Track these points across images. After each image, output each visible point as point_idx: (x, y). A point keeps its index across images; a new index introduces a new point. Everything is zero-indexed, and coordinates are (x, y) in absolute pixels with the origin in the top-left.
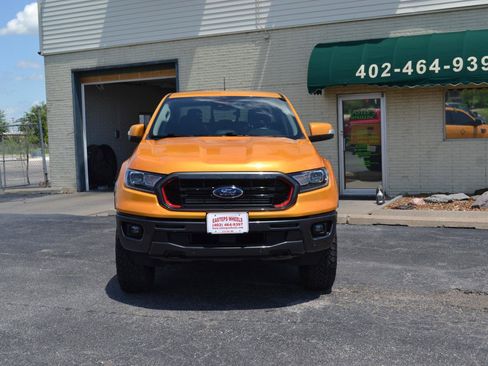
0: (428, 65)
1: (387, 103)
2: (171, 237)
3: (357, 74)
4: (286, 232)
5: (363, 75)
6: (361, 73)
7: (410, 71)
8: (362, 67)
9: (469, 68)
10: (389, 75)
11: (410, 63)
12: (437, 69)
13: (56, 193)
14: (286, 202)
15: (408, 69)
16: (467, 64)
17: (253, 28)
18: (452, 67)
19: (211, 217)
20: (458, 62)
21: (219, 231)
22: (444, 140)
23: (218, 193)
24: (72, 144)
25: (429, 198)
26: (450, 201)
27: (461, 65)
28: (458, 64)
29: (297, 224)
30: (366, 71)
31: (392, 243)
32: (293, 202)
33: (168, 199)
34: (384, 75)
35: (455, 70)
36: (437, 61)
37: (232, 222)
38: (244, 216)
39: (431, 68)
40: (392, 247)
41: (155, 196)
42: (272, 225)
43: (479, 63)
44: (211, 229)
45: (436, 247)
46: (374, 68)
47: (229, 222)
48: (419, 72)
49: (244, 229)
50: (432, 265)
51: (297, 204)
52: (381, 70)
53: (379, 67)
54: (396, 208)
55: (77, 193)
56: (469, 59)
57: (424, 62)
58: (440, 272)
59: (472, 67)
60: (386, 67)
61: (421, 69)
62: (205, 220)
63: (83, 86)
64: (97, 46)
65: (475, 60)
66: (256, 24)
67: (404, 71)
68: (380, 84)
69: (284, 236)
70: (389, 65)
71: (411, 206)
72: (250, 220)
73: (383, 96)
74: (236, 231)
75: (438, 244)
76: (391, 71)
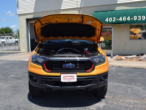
0: (126, 18)
1: (114, 29)
2: (47, 83)
3: (106, 20)
4: (91, 81)
5: (107, 21)
6: (107, 20)
7: (121, 20)
8: (107, 19)
9: (138, 19)
10: (115, 21)
11: (121, 18)
12: (129, 19)
13: (22, 52)
14: (91, 69)
15: (121, 19)
16: (138, 18)
17: (76, 7)
18: (134, 19)
19: (62, 76)
20: (135, 17)
21: (66, 81)
22: (130, 40)
23: (65, 66)
24: (26, 39)
25: (126, 57)
26: (132, 58)
27: (136, 18)
28: (135, 18)
29: (95, 78)
30: (108, 20)
31: (120, 74)
32: (93, 69)
33: (46, 68)
34: (114, 21)
35: (134, 20)
36: (129, 17)
37: (71, 78)
38: (75, 75)
39: (127, 19)
40: (120, 76)
41: (41, 67)
42: (86, 79)
43: (141, 18)
44: (62, 80)
45: (134, 76)
46: (111, 19)
47: (69, 78)
48: (124, 20)
49: (75, 80)
50: (136, 85)
51: (95, 70)
52: (113, 19)
53: (112, 18)
54: (118, 60)
55: (27, 53)
56: (139, 17)
57: (125, 17)
58: (140, 88)
59: (139, 19)
60: (114, 18)
61: (125, 19)
62: (60, 76)
63: (29, 23)
64: (33, 12)
65: (140, 17)
66: (77, 6)
67: (119, 20)
68: (112, 24)
69: (90, 82)
70: (115, 18)
71: (122, 59)
72: (77, 76)
73: (112, 27)
74: (72, 81)
75: (135, 75)
76: (116, 20)
